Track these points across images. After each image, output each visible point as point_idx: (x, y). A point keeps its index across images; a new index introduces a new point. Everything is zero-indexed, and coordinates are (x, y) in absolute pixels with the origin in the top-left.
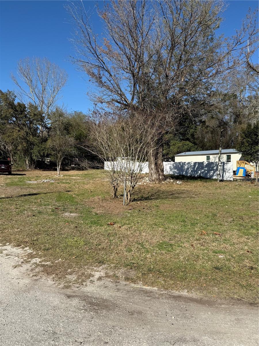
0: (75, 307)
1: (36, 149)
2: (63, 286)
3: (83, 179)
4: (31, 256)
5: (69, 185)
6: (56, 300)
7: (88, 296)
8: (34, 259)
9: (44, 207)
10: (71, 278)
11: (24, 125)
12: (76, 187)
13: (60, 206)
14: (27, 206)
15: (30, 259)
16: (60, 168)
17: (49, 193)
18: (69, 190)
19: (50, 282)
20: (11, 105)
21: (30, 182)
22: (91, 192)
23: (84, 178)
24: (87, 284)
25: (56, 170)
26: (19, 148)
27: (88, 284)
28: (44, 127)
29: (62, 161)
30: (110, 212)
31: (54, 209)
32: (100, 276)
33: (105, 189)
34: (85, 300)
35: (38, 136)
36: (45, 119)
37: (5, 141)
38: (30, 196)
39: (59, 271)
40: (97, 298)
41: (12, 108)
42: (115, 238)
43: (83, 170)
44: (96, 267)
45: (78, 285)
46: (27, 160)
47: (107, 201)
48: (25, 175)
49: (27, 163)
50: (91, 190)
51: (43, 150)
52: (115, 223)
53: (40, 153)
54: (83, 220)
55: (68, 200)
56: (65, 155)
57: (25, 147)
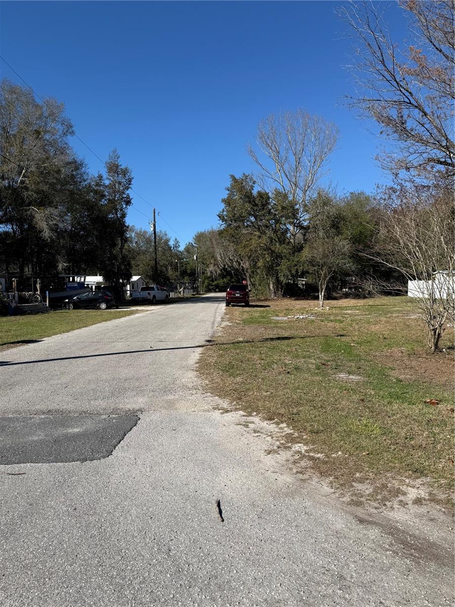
0: (374, 542)
1: (284, 265)
2: (349, 500)
3: (365, 314)
4: (291, 439)
5: (341, 325)
6: (339, 522)
7: (397, 529)
8: (296, 446)
9: (302, 360)
10: (363, 490)
11: (267, 227)
12: (354, 329)
13: (328, 361)
14: (276, 357)
15: (290, 444)
16: (324, 295)
17: (309, 337)
18: (341, 333)
19: (326, 489)
20: (249, 197)
21: (277, 318)
22: (385, 338)
23: (367, 313)
24: (394, 506)
25: (317, 298)
26: (260, 264)
27: (396, 506)
28: (297, 227)
29: (328, 283)
30: (427, 379)
31: (319, 364)
32: (419, 497)
33: (414, 334)
34: (392, 534)
35: (289, 243)
36: (300, 214)
37: (240, 254)
38: (279, 341)
39: (339, 474)
40: (415, 537)
41: (250, 202)
42: (443, 430)
43: (365, 297)
44: (408, 478)
45: (376, 505)
46: (271, 283)
47: (419, 357)
48: (269, 306)
49: (271, 288)
50: (383, 335)
51: (296, 265)
52: (441, 401)
53: (290, 271)
54: (373, 389)
55: (343, 351)
56: (334, 273)
57: (268, 262)
